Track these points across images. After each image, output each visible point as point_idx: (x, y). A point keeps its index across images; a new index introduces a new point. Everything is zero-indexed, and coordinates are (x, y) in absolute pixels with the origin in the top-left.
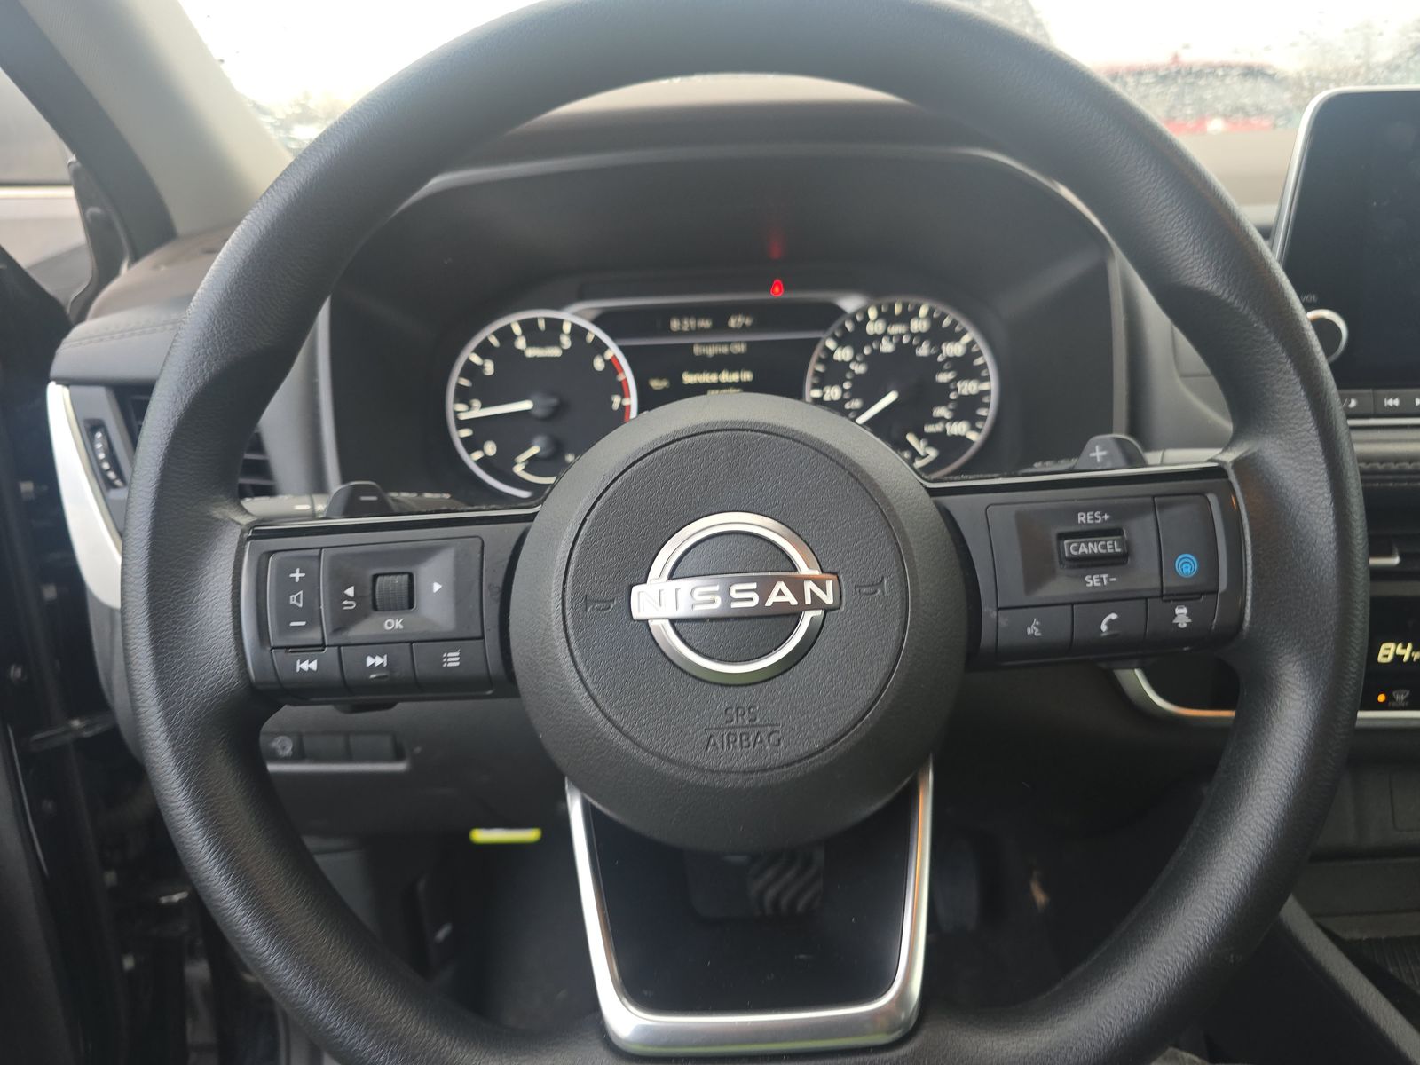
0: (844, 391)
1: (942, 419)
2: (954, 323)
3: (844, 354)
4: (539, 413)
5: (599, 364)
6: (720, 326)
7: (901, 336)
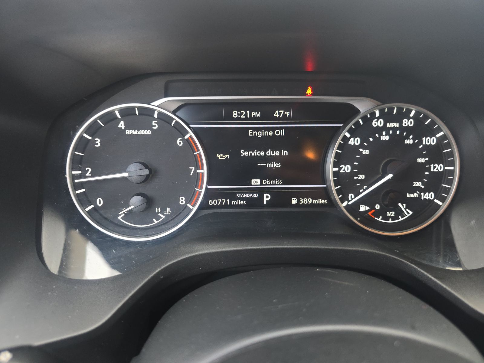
0: (353, 167)
1: (419, 188)
2: (433, 123)
3: (355, 141)
4: (134, 179)
5: (179, 142)
6: (267, 116)
7: (395, 129)
